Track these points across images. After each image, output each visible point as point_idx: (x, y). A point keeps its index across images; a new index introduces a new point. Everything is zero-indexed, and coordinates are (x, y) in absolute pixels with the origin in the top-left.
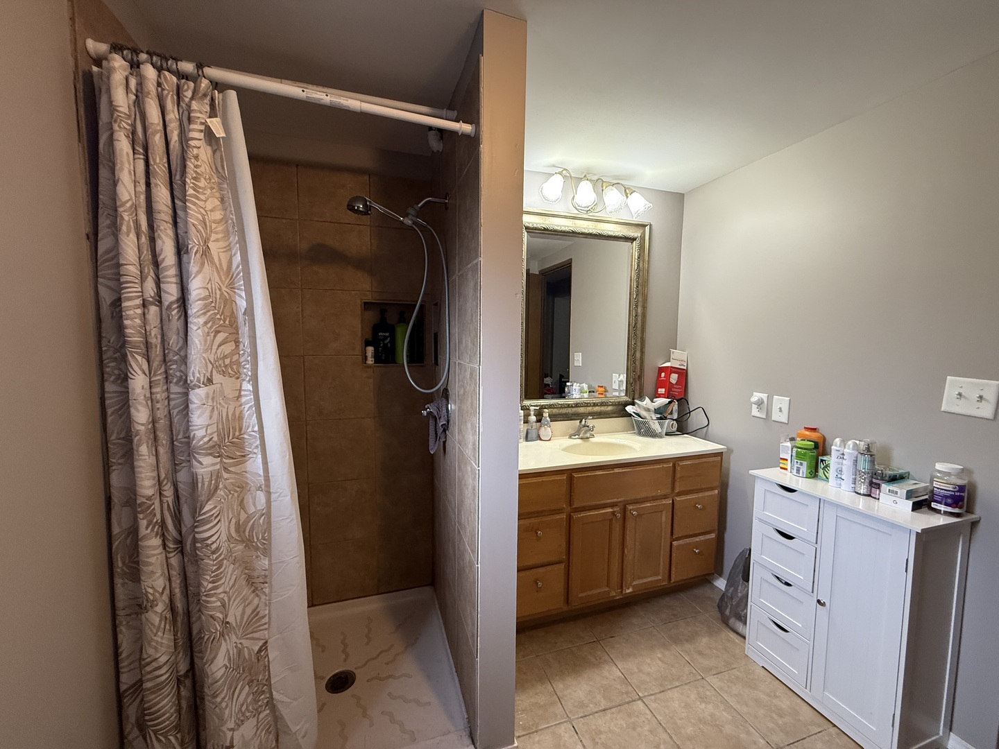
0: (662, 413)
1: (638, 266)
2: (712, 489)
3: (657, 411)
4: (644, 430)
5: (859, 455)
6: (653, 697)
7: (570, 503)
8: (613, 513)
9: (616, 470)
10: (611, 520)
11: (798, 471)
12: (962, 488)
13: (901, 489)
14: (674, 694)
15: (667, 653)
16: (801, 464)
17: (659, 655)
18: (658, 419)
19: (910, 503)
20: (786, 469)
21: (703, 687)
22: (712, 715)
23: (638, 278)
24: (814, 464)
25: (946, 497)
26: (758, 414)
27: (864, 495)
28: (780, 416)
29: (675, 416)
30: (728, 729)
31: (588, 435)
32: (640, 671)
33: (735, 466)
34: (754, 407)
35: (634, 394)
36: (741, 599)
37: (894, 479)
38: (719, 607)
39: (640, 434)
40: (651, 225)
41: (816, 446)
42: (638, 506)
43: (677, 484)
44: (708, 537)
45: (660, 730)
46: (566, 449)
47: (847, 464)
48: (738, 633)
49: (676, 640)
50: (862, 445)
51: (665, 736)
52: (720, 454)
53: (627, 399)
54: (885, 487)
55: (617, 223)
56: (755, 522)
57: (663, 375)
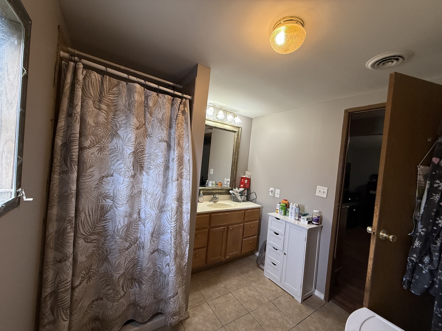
0: (241, 194)
1: (237, 141)
2: (256, 220)
3: (240, 193)
4: (235, 200)
5: (296, 208)
6: (234, 291)
7: (210, 225)
8: (224, 229)
9: (226, 213)
10: (223, 231)
11: (281, 213)
12: (319, 217)
13: (305, 218)
14: (241, 290)
15: (240, 277)
16: (282, 211)
17: (237, 278)
18: (240, 195)
19: (307, 222)
20: (278, 213)
21: (250, 286)
22: (253, 294)
23: (236, 145)
24: (285, 211)
25: (315, 220)
26: (271, 195)
27: (297, 220)
28: (277, 196)
29: (246, 195)
30: (257, 298)
31: (216, 201)
32: (230, 284)
33: (264, 212)
34: (270, 192)
35: (232, 186)
36: (263, 257)
37: (304, 215)
38: (257, 261)
39: (234, 201)
40: (241, 128)
41: (286, 205)
42: (232, 226)
43: (246, 218)
44: (254, 237)
45: (236, 300)
46: (208, 206)
47: (293, 210)
48: (262, 269)
49: (242, 273)
50: (297, 205)
51: (238, 302)
52: (259, 208)
53: (230, 188)
54: (302, 217)
55: (230, 125)
56: (268, 230)
57: (243, 180)
